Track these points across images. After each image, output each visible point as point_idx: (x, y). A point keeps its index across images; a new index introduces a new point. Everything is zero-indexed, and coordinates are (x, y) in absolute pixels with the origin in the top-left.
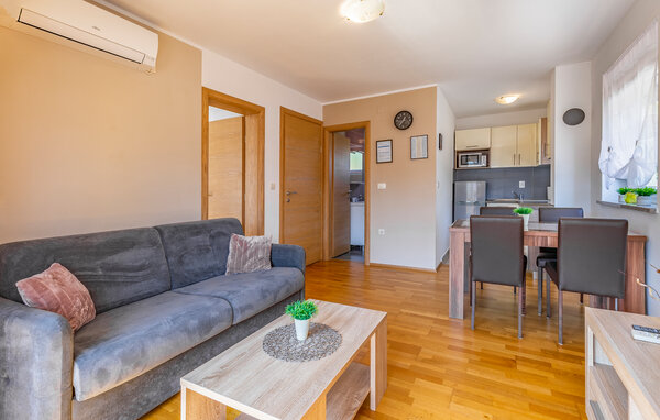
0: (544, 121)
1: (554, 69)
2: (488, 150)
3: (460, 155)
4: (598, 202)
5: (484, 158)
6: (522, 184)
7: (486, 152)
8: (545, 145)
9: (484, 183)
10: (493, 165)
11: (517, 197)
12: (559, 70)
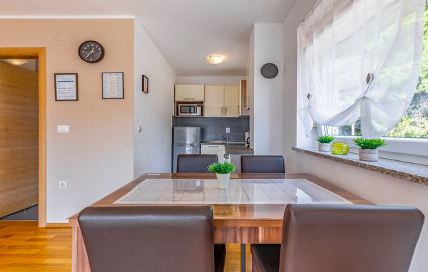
0: (244, 83)
1: (253, 26)
2: (202, 103)
3: (179, 105)
4: (293, 149)
5: (199, 109)
6: (228, 130)
7: (201, 104)
8: (244, 98)
9: (198, 128)
10: (206, 115)
11: (224, 139)
12: (257, 26)
